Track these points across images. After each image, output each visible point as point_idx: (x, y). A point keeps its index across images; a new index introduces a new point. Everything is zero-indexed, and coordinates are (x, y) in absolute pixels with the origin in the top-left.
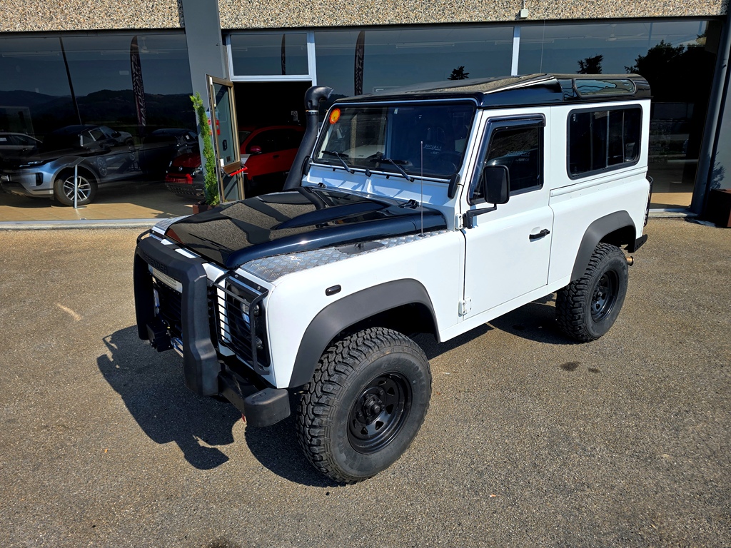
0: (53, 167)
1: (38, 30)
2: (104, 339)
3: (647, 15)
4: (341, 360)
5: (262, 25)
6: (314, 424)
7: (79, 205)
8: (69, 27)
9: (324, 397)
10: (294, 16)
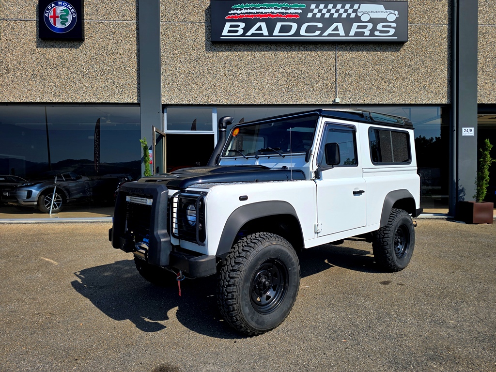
0: (39, 188)
1: (50, 101)
2: (75, 273)
3: (407, 103)
4: (246, 244)
5: (187, 103)
6: (230, 283)
7: (52, 213)
8: (70, 101)
9: (237, 266)
10: (206, 98)
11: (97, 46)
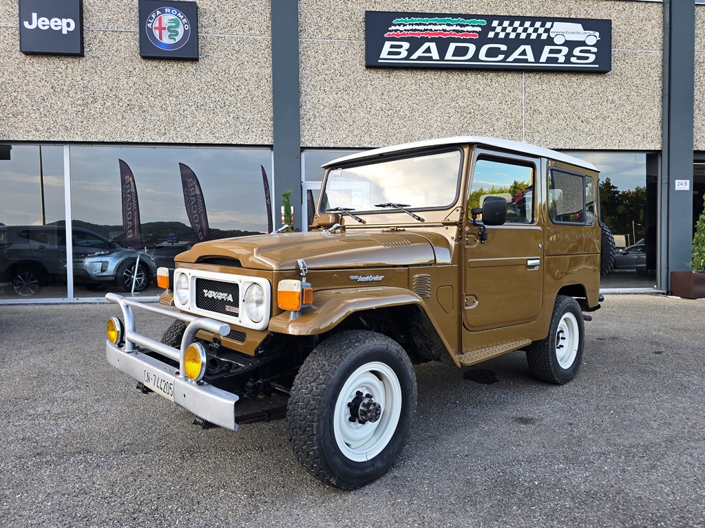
1: (152, 141)
3: (608, 148)
5: (332, 145)
7: (135, 291)
11: (215, 68)
